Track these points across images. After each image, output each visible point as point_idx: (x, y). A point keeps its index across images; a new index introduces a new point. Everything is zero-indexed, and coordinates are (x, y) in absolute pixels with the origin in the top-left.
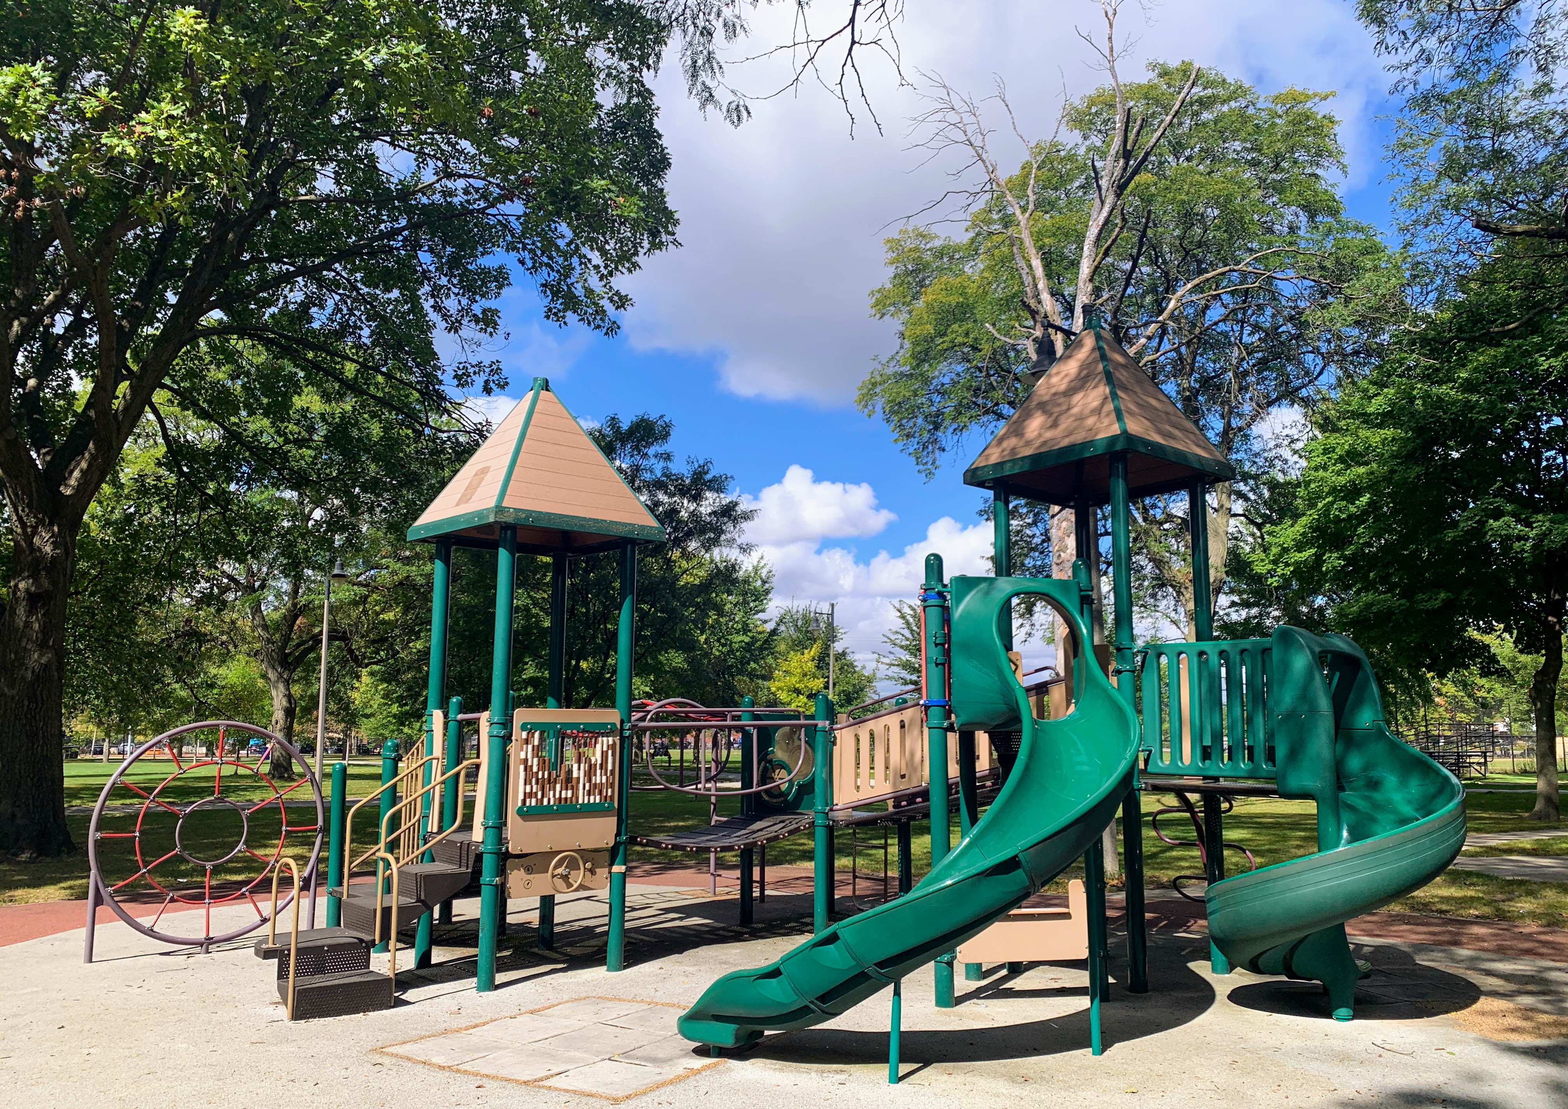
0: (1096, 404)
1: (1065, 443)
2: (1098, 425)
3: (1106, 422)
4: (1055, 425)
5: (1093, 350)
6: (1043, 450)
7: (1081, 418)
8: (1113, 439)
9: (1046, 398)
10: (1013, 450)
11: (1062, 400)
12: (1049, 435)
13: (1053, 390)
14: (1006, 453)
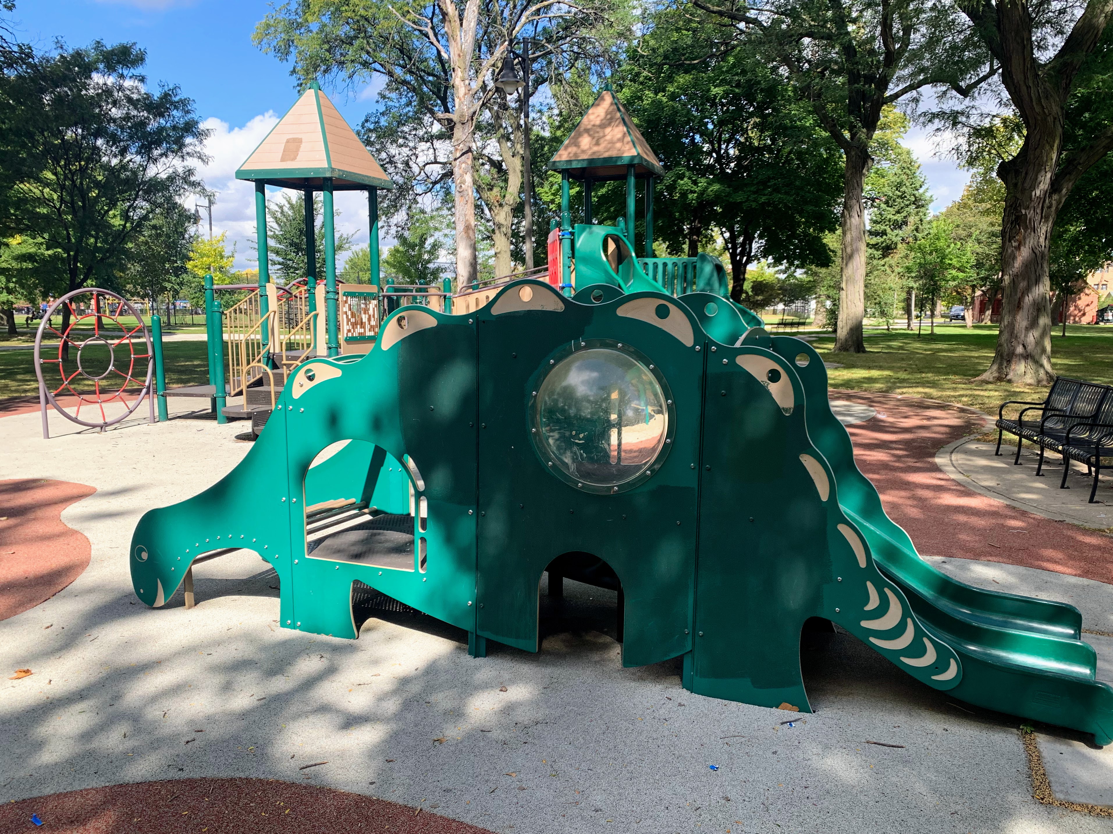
0: (620, 136)
1: (606, 155)
2: (623, 148)
3: (627, 147)
4: (597, 144)
5: (612, 104)
6: (595, 157)
7: (612, 142)
8: (633, 158)
9: (589, 127)
10: (575, 154)
11: (598, 130)
12: (595, 149)
13: (592, 123)
14: (571, 155)
